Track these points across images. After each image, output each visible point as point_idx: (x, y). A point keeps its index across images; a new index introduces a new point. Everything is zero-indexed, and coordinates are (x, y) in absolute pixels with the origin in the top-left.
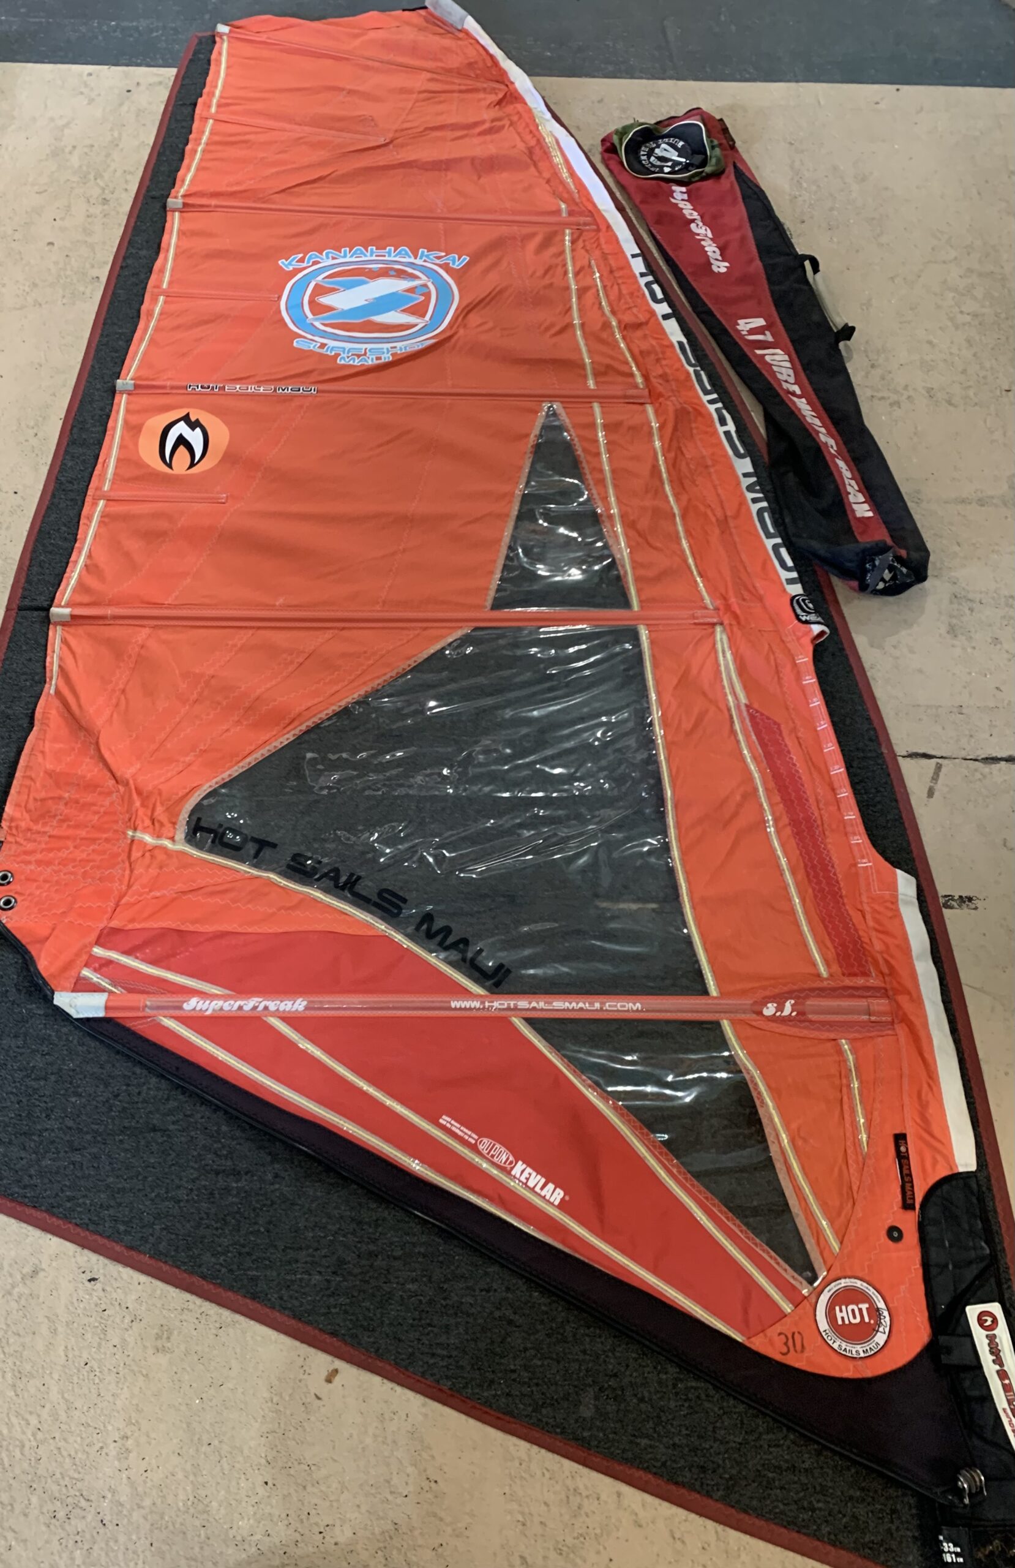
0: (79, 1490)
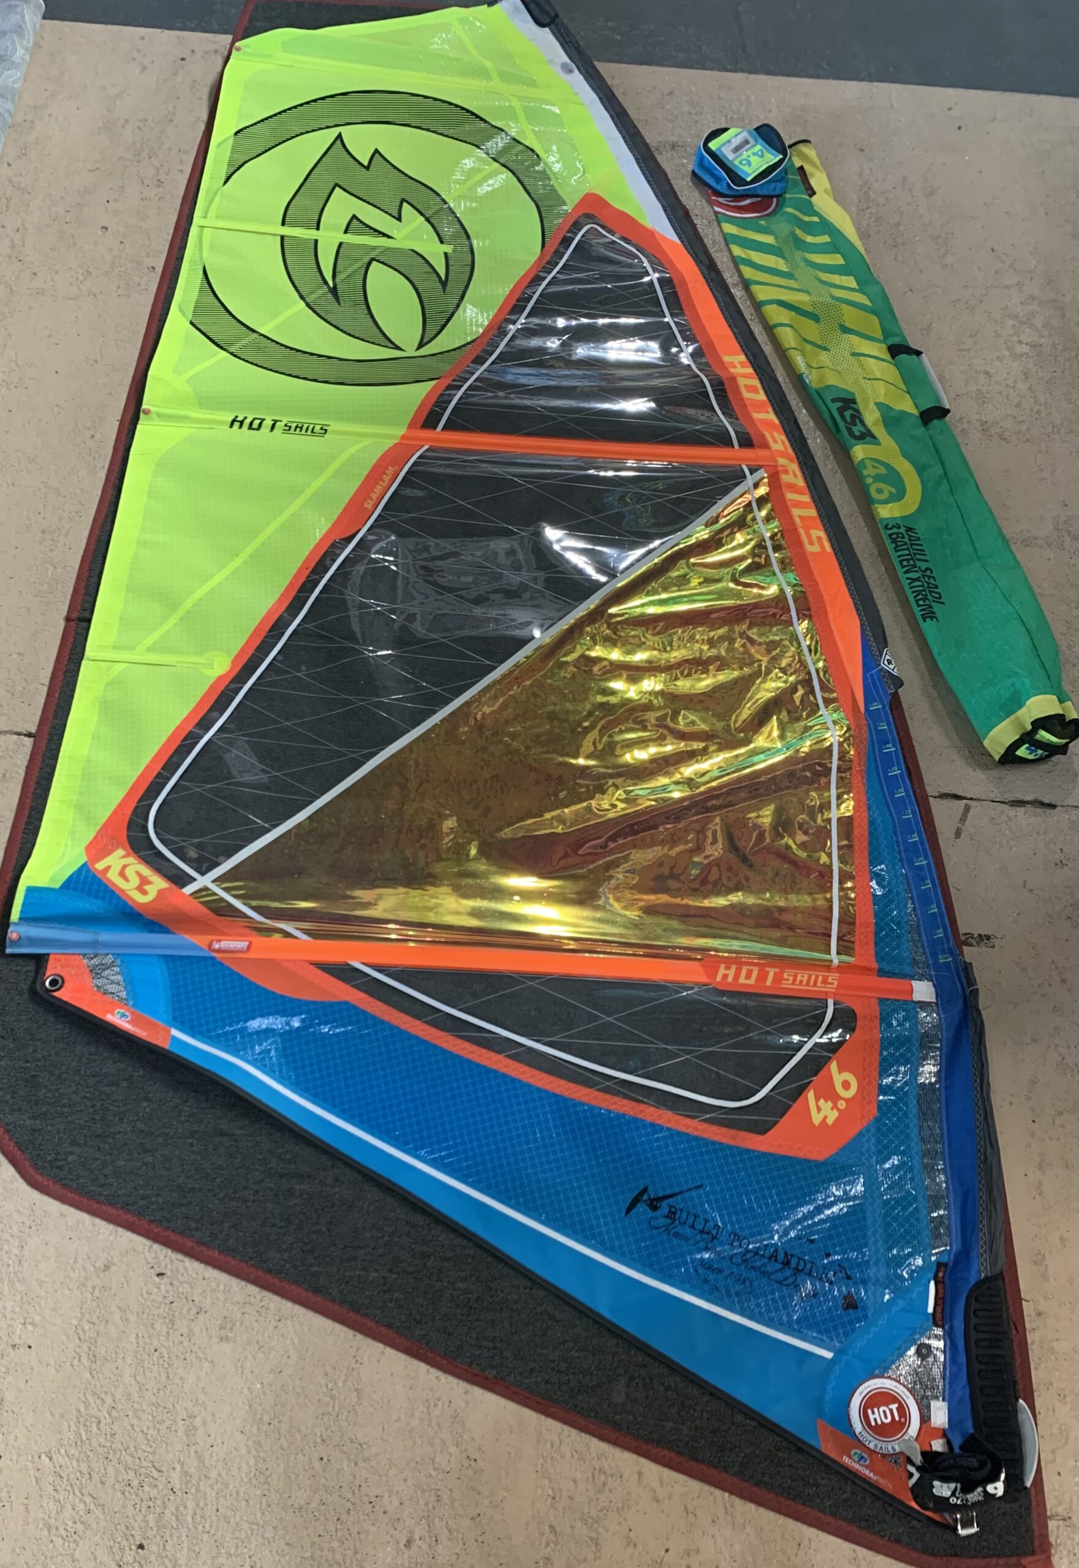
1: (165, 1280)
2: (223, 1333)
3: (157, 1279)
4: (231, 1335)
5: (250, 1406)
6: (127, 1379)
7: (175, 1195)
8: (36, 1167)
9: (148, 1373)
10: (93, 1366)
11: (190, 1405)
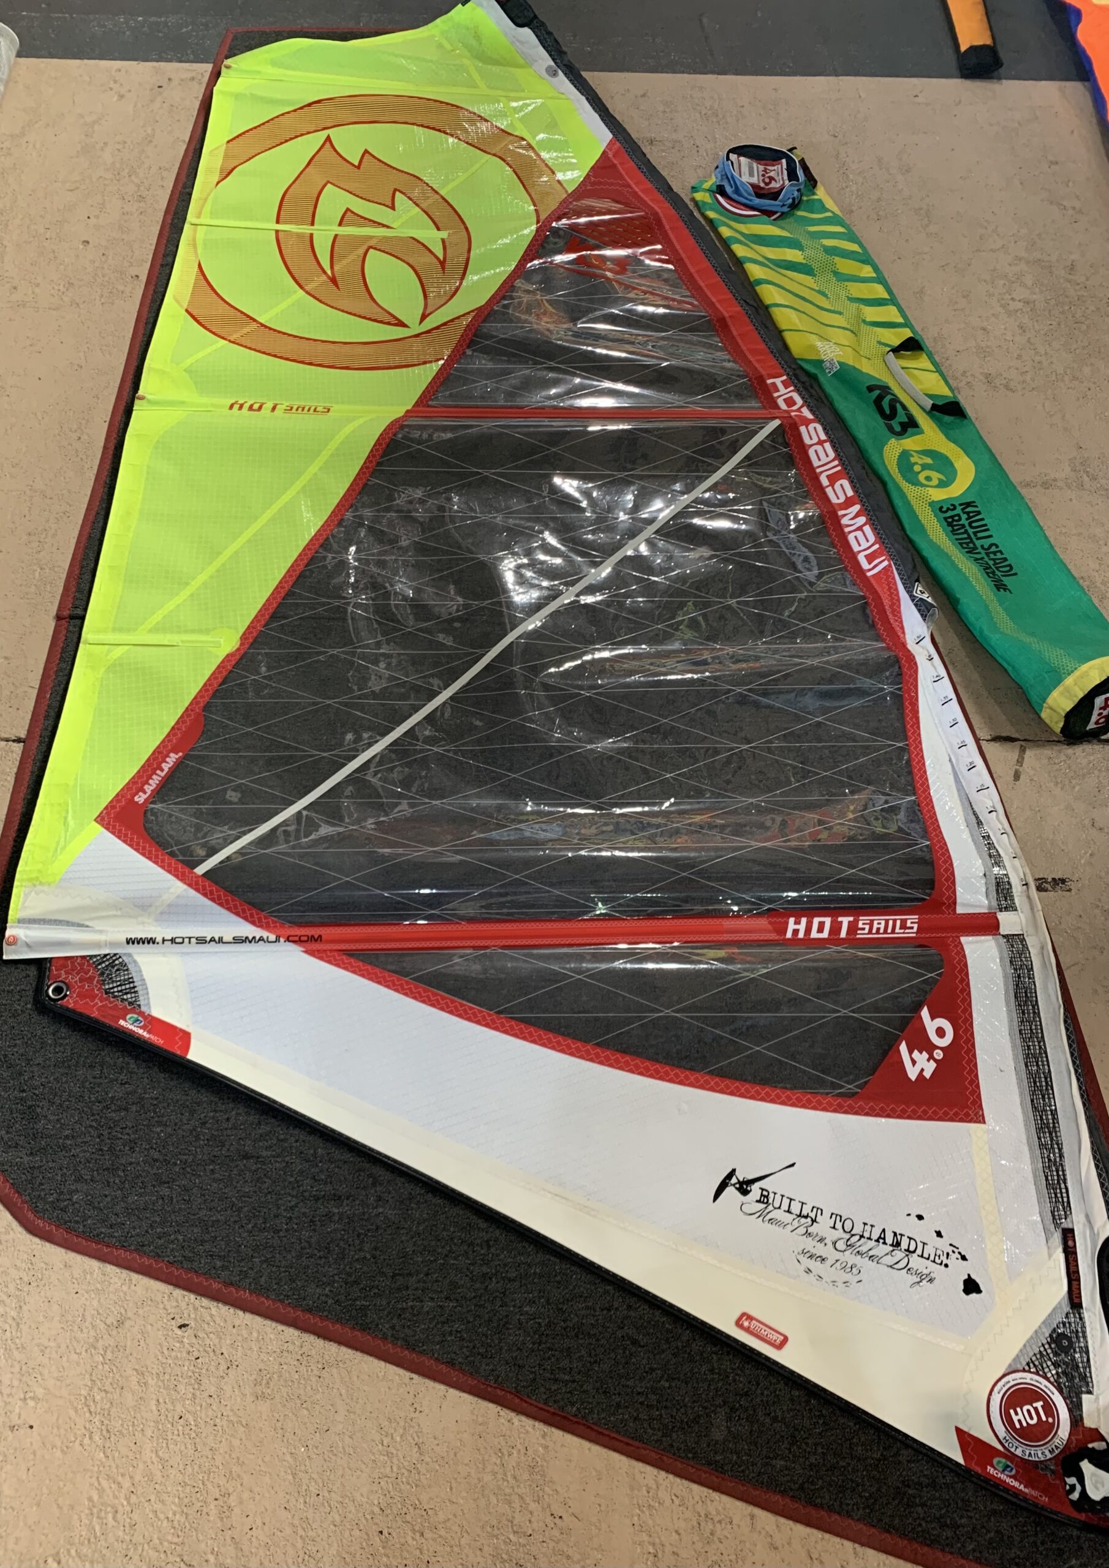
1: (189, 1332)
2: (258, 1389)
3: (179, 1332)
4: (269, 1391)
5: (294, 1475)
6: (148, 1455)
7: (196, 1230)
8: (35, 1211)
9: (172, 1447)
10: (108, 1444)
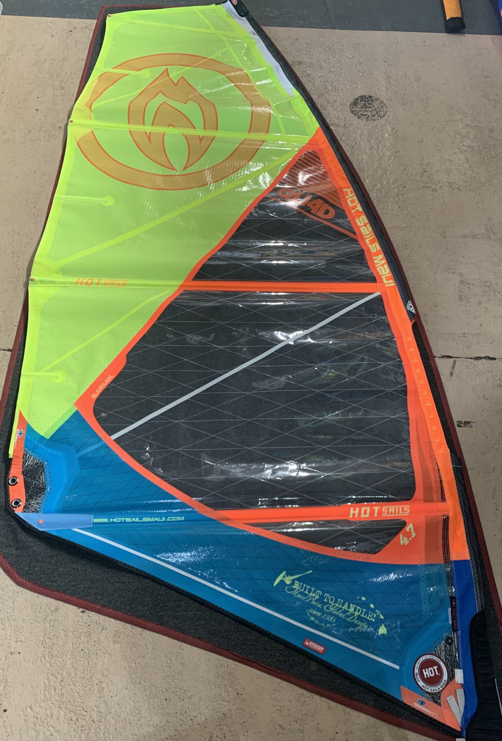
0: (82, 707)
1: (86, 614)
2: (115, 639)
3: (81, 614)
5: (130, 675)
8: (19, 574)
9: (78, 662)
10: (52, 661)
11: (100, 677)
